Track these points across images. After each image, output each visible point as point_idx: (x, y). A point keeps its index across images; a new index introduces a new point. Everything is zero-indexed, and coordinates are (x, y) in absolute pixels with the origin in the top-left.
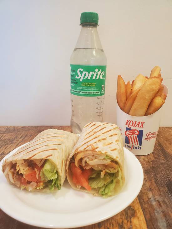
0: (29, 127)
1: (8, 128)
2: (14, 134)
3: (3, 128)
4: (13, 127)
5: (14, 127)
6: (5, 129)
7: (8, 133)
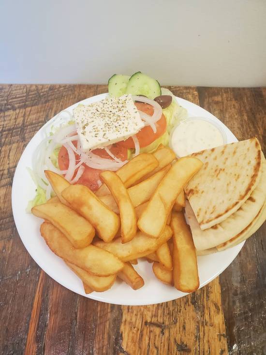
0: (60, 86)
1: (28, 90)
2: (41, 108)
3: (21, 91)
4: (34, 87)
5: (36, 86)
6: (23, 93)
7: (32, 106)
